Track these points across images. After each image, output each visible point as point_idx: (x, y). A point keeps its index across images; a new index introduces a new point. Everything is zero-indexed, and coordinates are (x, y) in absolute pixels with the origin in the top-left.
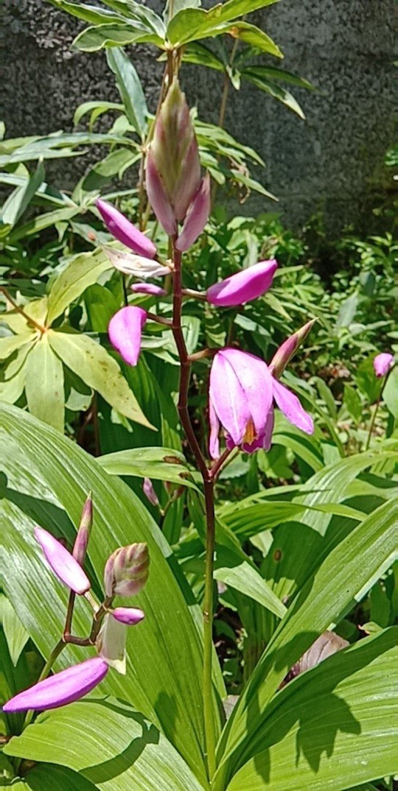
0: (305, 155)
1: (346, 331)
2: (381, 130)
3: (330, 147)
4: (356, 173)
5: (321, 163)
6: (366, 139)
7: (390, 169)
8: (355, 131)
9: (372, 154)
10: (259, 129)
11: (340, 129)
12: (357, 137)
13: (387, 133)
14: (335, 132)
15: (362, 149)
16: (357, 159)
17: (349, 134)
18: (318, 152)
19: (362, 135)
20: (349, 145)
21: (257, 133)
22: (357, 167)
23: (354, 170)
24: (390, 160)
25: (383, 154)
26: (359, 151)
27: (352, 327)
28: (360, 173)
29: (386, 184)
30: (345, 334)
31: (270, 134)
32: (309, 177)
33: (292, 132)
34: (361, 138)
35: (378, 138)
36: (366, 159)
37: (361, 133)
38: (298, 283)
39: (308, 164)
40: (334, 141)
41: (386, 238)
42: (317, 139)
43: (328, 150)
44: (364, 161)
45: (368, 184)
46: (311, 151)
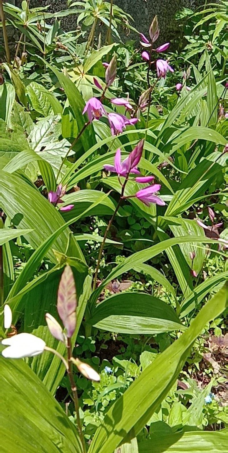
0: (141, 14)
1: (162, 89)
2: (173, 3)
3: (152, 11)
4: (163, 23)
5: (148, 18)
6: (167, 7)
7: (177, 21)
8: (162, 3)
9: (169, 14)
10: (122, 2)
11: (156, 2)
12: (163, 6)
13: (175, 5)
14: (154, 4)
15: (165, 12)
16: (163, 17)
17: (160, 5)
18: (147, 13)
19: (165, 6)
20: (160, 10)
21: (121, 4)
22: (163, 20)
23: (162, 22)
24: (177, 18)
25: (174, 15)
26: (164, 13)
27: (164, 88)
28: (164, 23)
29: (175, 29)
30: (162, 91)
31: (126, 5)
32: (143, 25)
33: (136, 4)
34: (165, 7)
35: (172, 7)
36: (167, 16)
37: (164, 4)
38: (143, 70)
39: (142, 19)
40: (153, 8)
41: (175, 53)
42: (146, 7)
43: (151, 12)
44: (166, 18)
45: (168, 28)
46: (144, 13)
